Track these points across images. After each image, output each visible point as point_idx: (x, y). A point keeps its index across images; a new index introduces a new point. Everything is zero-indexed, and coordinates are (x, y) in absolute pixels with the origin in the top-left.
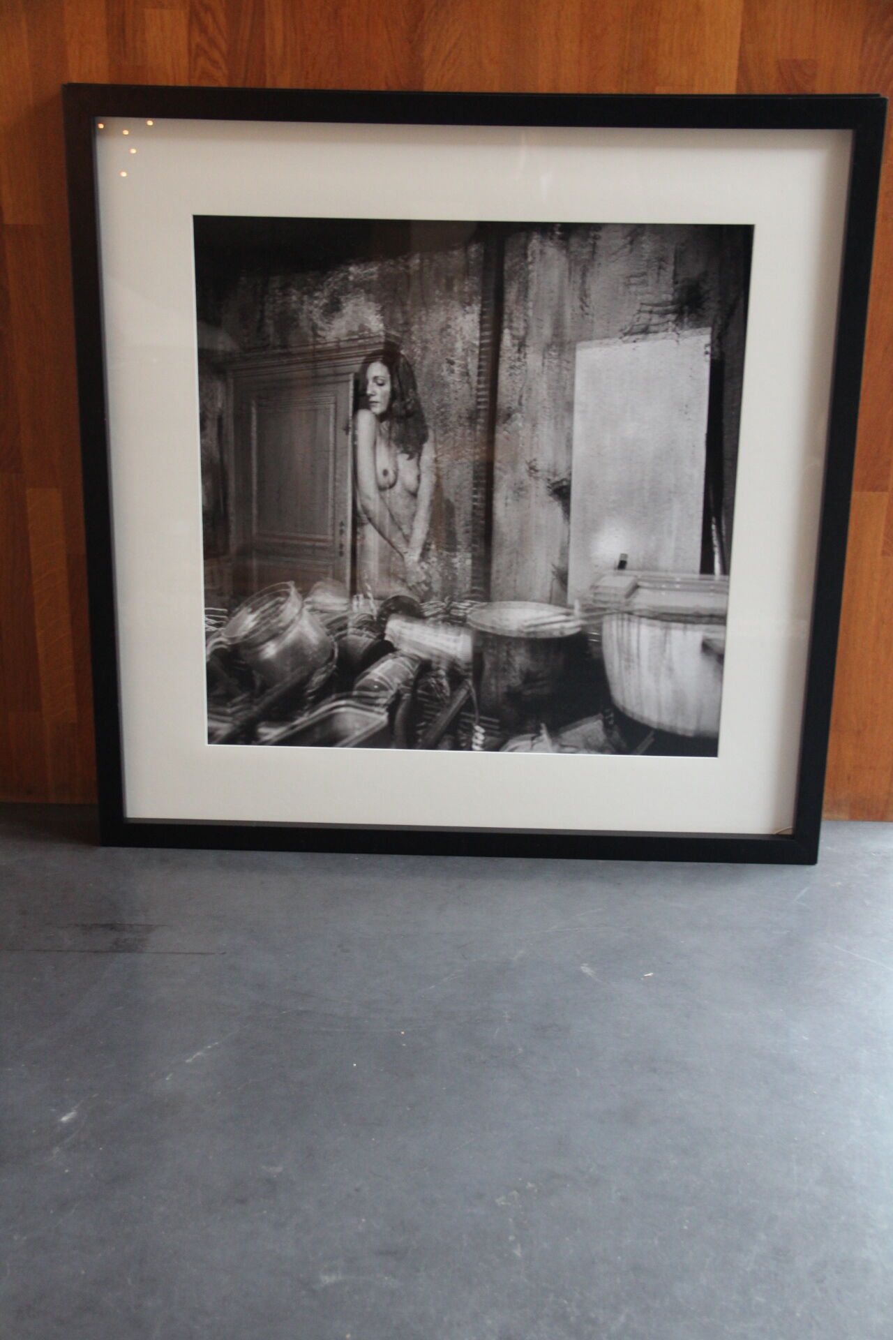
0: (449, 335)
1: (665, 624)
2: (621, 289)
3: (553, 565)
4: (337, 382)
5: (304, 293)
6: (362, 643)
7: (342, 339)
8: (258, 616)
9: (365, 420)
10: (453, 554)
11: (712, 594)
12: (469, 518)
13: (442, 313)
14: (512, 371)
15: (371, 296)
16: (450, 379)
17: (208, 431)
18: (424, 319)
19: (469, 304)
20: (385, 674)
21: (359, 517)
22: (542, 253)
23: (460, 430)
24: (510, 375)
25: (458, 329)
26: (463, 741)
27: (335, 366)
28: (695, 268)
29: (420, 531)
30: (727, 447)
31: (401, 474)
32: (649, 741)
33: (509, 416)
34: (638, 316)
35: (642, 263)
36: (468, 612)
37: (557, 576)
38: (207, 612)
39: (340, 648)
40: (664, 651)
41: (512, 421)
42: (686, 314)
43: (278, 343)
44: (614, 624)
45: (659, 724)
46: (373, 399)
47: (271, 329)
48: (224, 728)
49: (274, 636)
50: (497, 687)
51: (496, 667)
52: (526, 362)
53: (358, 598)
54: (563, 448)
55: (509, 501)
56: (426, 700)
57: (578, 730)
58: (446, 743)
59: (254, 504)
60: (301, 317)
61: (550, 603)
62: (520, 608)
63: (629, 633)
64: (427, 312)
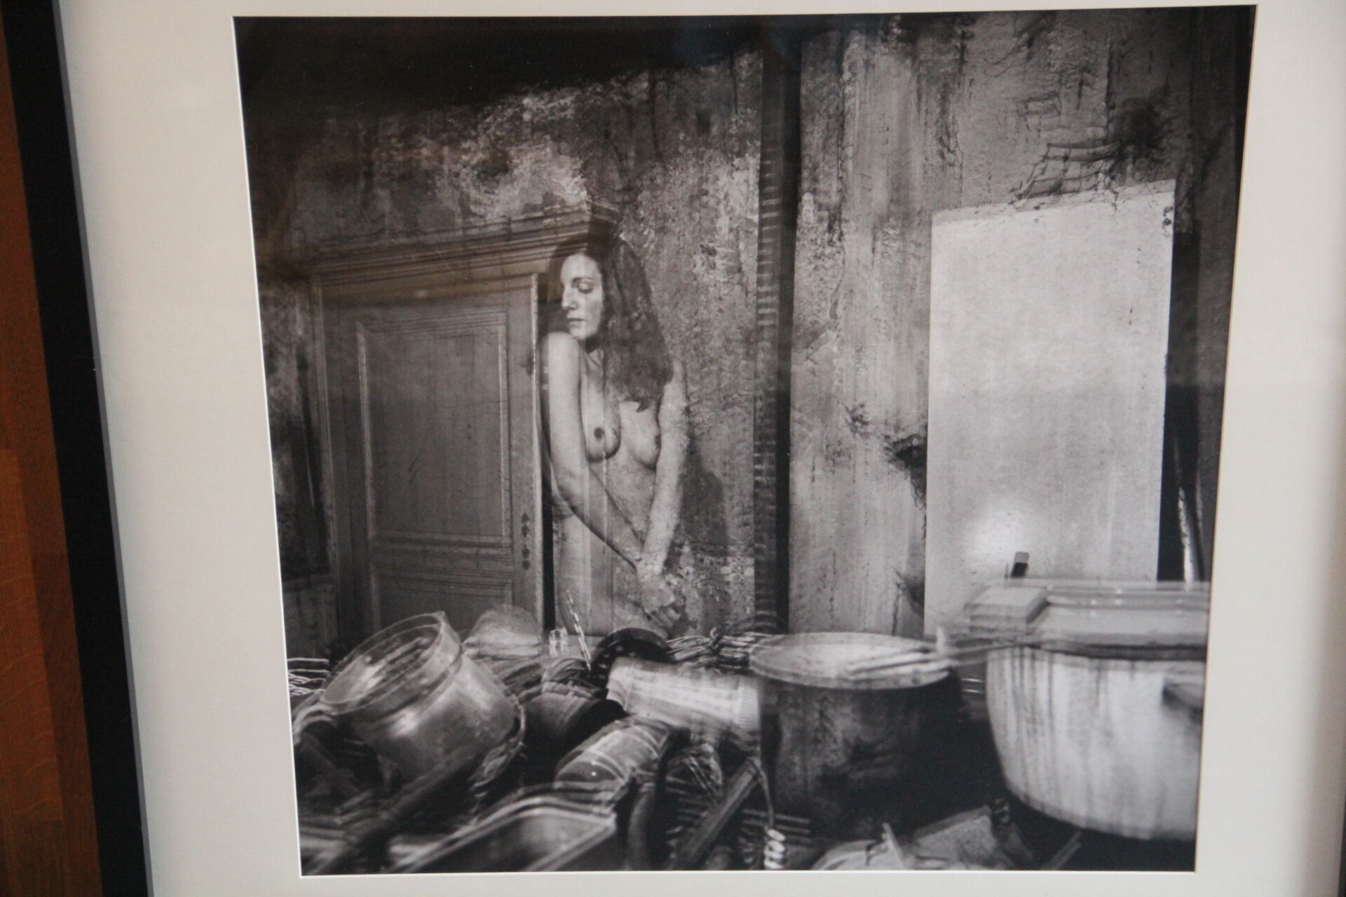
0: (705, 206)
1: (1096, 662)
2: (1012, 120)
3: (898, 574)
4: (508, 290)
5: (443, 144)
6: (568, 705)
7: (514, 218)
8: (384, 668)
9: (561, 350)
10: (721, 560)
11: (1179, 612)
12: (748, 501)
13: (692, 171)
14: (820, 262)
15: (564, 145)
16: (708, 279)
17: (281, 374)
18: (659, 181)
19: (740, 154)
20: (610, 753)
21: (556, 505)
22: (868, 64)
23: (727, 361)
24: (816, 268)
25: (721, 196)
26: (748, 855)
27: (502, 264)
28: (1145, 84)
31: (625, 434)
32: (1073, 846)
33: (814, 335)
34: (1042, 165)
35: (1049, 77)
36: (750, 650)
37: (904, 590)
38: (291, 665)
39: (528, 714)
40: (1097, 704)
41: (820, 345)
42: (1130, 160)
43: (400, 227)
44: (1007, 664)
45: (1089, 820)
46: (573, 314)
47: (386, 206)
48: (330, 849)
49: (413, 699)
50: (804, 768)
51: (801, 736)
52: (842, 247)
53: (558, 635)
54: (912, 385)
55: (818, 472)
56: (682, 792)
57: (947, 832)
58: (718, 859)
59: (369, 491)
60: (439, 184)
61: (894, 633)
62: (842, 642)
63: (1034, 680)
64: (665, 168)
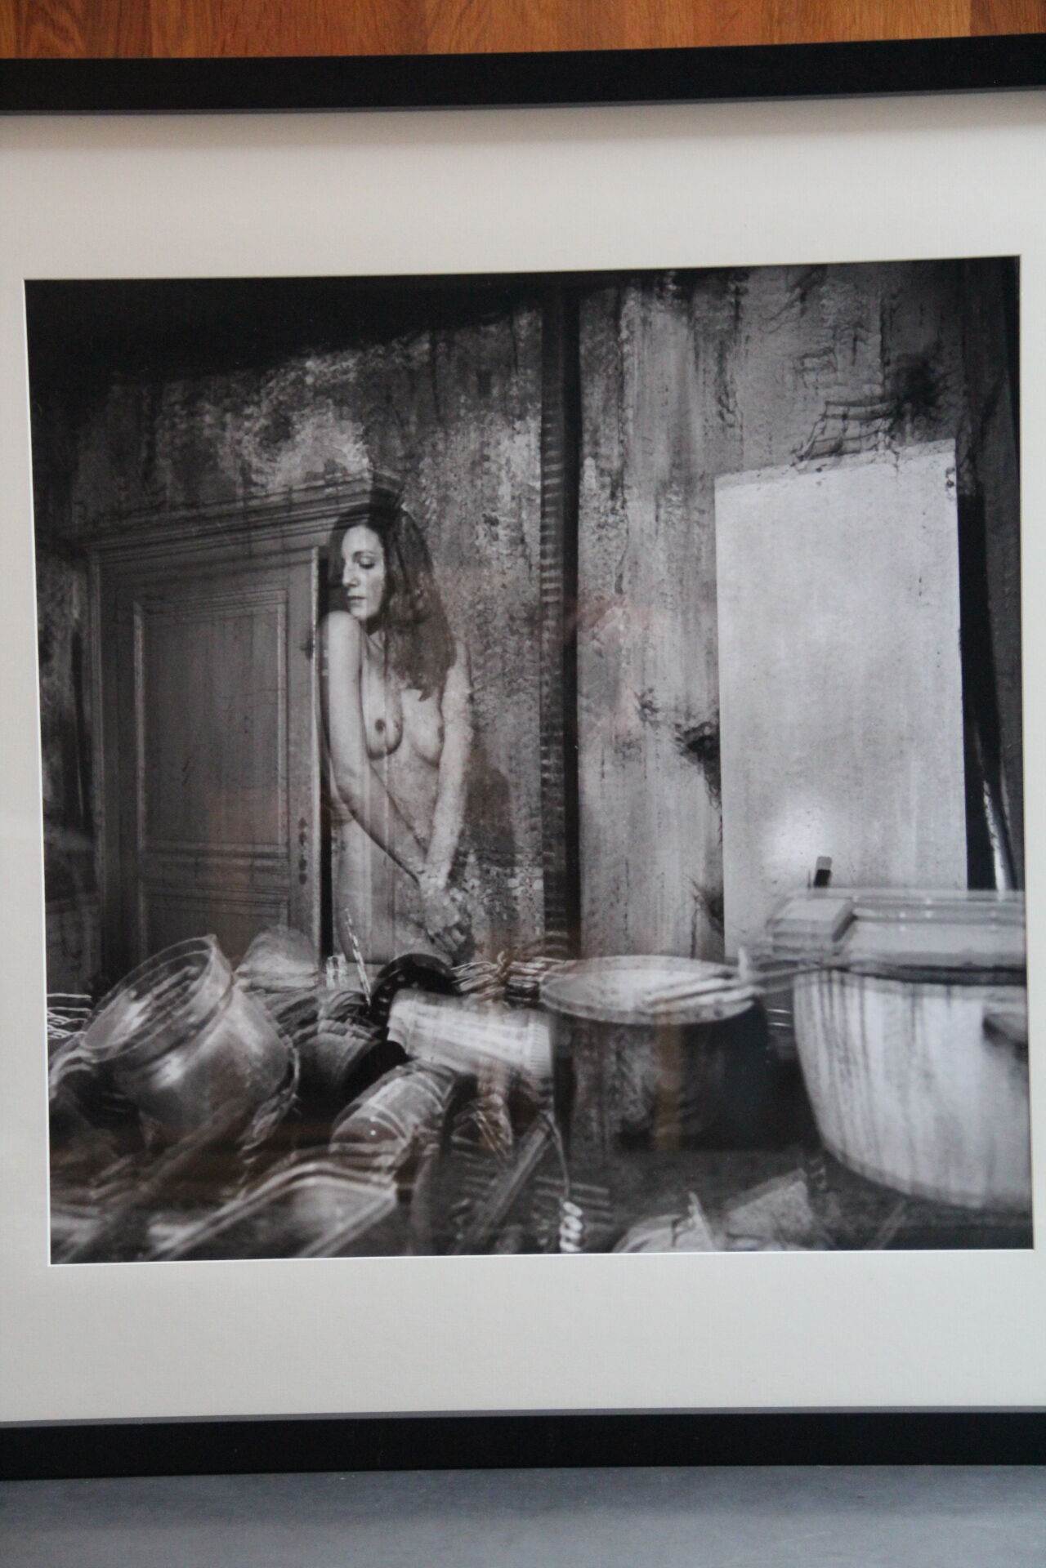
0: (487, 472)
1: (910, 986)
2: (789, 378)
3: (695, 884)
4: (289, 565)
5: (226, 410)
6: (346, 1048)
7: (296, 487)
8: (148, 1005)
9: (341, 631)
10: (508, 871)
11: (993, 927)
12: (535, 802)
13: (473, 435)
14: (604, 532)
15: (345, 409)
16: (491, 551)
17: (55, 663)
18: (441, 447)
19: (521, 417)
20: (391, 1107)
21: (335, 809)
22: (645, 322)
23: (512, 643)
24: (599, 539)
25: (503, 461)
26: (543, 1234)
27: (283, 537)
28: (919, 338)
29: (447, 828)
30: (999, 651)
31: (408, 727)
32: (898, 1220)
33: (600, 612)
34: (821, 425)
35: (824, 332)
37: (702, 904)
38: (51, 1002)
39: (303, 1059)
40: (914, 1038)
41: (606, 622)
42: (908, 418)
43: (180, 499)
44: (815, 990)
45: (915, 1185)
46: (354, 592)
47: (167, 477)
48: (84, 1231)
49: (180, 1041)
50: (601, 1124)
51: (597, 1085)
52: (626, 516)
53: (335, 962)
54: (702, 666)
55: (608, 767)
56: (469, 1155)
57: (759, 1202)
58: (510, 1240)
59: (141, 794)
60: (221, 453)
61: (693, 955)
62: (638, 967)
63: (844, 1008)
64: (447, 434)
